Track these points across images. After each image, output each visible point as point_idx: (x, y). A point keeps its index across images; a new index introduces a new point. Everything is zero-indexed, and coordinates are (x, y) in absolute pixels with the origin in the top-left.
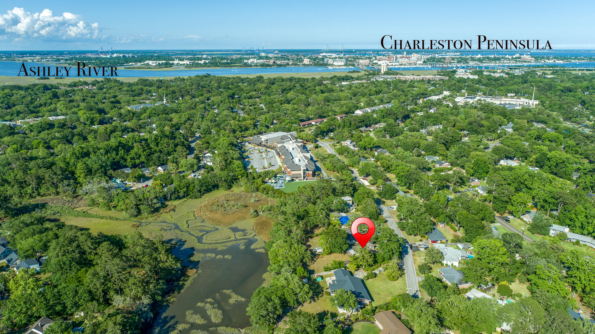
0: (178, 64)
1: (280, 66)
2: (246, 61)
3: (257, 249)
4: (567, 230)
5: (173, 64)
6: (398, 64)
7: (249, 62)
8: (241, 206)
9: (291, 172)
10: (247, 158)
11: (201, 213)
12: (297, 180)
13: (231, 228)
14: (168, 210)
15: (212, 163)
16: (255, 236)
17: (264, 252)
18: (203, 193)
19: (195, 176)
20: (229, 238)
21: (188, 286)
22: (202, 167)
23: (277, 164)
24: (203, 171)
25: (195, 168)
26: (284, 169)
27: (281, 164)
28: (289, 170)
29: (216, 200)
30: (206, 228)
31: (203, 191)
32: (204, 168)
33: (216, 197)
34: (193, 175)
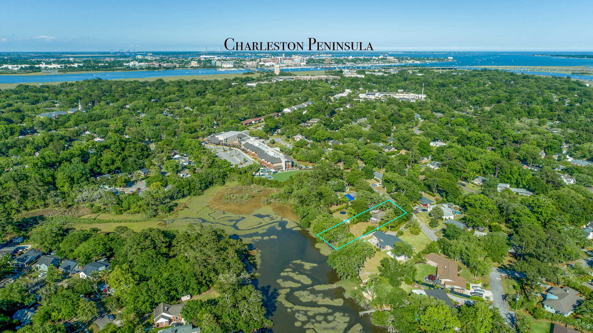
0: (46, 68)
1: (167, 68)
2: (127, 64)
3: (293, 228)
4: (508, 186)
5: (39, 68)
6: (284, 65)
7: (131, 66)
8: (250, 197)
9: (272, 164)
10: (217, 156)
11: (217, 207)
12: (280, 172)
13: (255, 215)
14: (182, 208)
15: (187, 163)
16: (282, 218)
17: (301, 229)
18: (204, 190)
19: (183, 175)
20: (261, 223)
21: (260, 263)
22: (184, 167)
23: (250, 160)
24: (187, 171)
25: (180, 168)
26: (261, 163)
27: (253, 160)
28: (269, 163)
29: (220, 195)
30: (232, 218)
31: (203, 188)
32: (186, 168)
33: (218, 192)
34: (181, 175)
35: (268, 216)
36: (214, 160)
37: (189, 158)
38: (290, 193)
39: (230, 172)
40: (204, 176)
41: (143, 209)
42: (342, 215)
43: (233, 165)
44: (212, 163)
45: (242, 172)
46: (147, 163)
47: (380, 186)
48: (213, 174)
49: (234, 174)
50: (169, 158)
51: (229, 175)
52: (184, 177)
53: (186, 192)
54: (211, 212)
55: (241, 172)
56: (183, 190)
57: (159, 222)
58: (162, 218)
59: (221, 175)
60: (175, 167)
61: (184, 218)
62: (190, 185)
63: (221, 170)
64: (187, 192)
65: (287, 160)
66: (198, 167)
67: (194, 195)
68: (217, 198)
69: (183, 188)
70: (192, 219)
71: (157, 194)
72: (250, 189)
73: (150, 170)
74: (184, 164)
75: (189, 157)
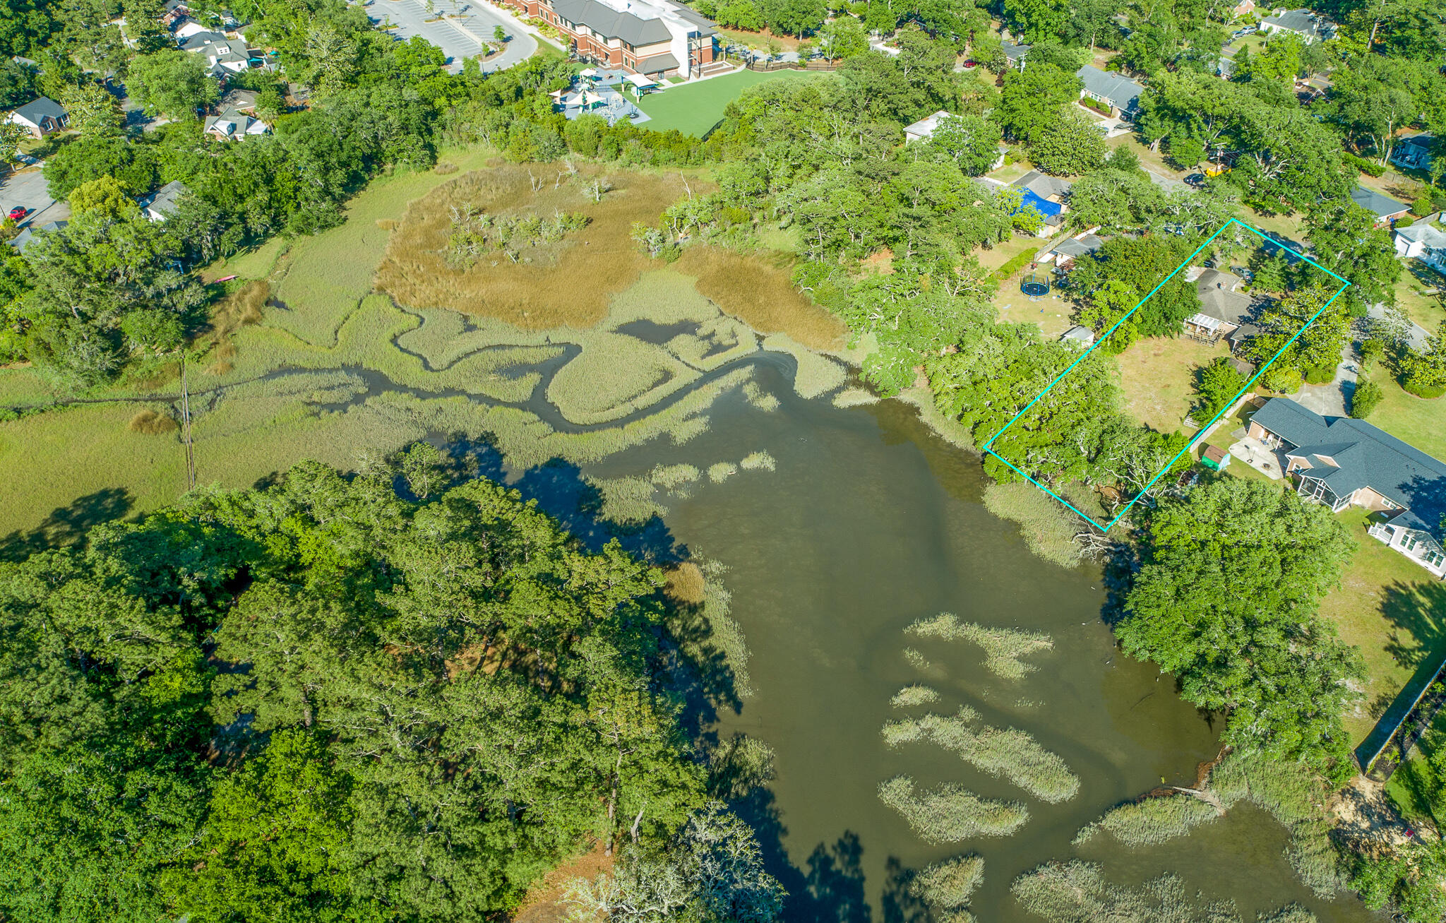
8: (573, 226)
9: (627, 52)
10: (372, 22)
11: (426, 291)
12: (666, 84)
13: (624, 329)
14: (249, 311)
15: (244, 64)
16: (760, 339)
17: (874, 400)
18: (343, 198)
19: (233, 127)
20: (667, 376)
21: (743, 657)
22: (231, 85)
23: (520, 33)
24: (245, 102)
25: (211, 91)
26: (575, 45)
27: (534, 30)
28: (614, 44)
29: (427, 220)
30: (516, 356)
31: (338, 191)
32: (241, 87)
33: (414, 208)
34: (222, 127)
35: (687, 327)
36: (366, 43)
37: (251, 38)
38: (757, 194)
39: (449, 96)
40: (335, 129)
41: (38, 341)
42: (1033, 298)
43: (450, 60)
44: (360, 59)
45: (503, 96)
46: (48, 72)
47: (1119, 132)
48: (376, 113)
49: (470, 106)
50: (153, 43)
51: (447, 115)
52: (239, 136)
53: (257, 222)
54: (404, 326)
55: (498, 97)
56: (239, 208)
57: (143, 410)
58: (155, 380)
59: (415, 115)
60: (183, 86)
61: (271, 375)
62: (269, 180)
63: (409, 93)
64: (265, 219)
65: (694, 28)
66: (296, 78)
67: (300, 231)
68: (418, 240)
69: (241, 198)
70: (315, 377)
71: (104, 247)
72: (563, 180)
73: (67, 108)
74: (228, 65)
75: (246, 29)
